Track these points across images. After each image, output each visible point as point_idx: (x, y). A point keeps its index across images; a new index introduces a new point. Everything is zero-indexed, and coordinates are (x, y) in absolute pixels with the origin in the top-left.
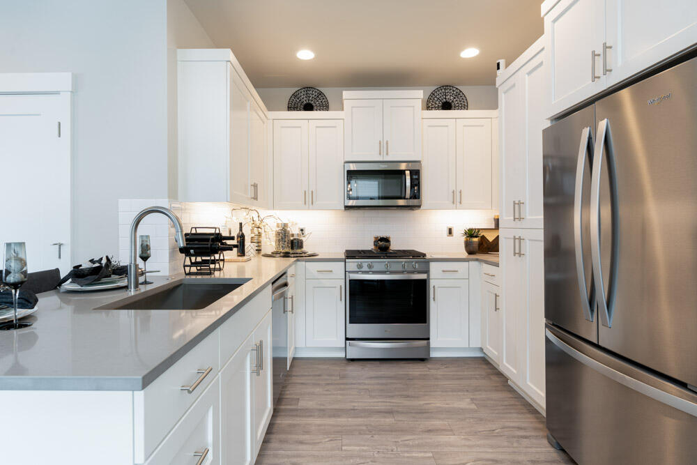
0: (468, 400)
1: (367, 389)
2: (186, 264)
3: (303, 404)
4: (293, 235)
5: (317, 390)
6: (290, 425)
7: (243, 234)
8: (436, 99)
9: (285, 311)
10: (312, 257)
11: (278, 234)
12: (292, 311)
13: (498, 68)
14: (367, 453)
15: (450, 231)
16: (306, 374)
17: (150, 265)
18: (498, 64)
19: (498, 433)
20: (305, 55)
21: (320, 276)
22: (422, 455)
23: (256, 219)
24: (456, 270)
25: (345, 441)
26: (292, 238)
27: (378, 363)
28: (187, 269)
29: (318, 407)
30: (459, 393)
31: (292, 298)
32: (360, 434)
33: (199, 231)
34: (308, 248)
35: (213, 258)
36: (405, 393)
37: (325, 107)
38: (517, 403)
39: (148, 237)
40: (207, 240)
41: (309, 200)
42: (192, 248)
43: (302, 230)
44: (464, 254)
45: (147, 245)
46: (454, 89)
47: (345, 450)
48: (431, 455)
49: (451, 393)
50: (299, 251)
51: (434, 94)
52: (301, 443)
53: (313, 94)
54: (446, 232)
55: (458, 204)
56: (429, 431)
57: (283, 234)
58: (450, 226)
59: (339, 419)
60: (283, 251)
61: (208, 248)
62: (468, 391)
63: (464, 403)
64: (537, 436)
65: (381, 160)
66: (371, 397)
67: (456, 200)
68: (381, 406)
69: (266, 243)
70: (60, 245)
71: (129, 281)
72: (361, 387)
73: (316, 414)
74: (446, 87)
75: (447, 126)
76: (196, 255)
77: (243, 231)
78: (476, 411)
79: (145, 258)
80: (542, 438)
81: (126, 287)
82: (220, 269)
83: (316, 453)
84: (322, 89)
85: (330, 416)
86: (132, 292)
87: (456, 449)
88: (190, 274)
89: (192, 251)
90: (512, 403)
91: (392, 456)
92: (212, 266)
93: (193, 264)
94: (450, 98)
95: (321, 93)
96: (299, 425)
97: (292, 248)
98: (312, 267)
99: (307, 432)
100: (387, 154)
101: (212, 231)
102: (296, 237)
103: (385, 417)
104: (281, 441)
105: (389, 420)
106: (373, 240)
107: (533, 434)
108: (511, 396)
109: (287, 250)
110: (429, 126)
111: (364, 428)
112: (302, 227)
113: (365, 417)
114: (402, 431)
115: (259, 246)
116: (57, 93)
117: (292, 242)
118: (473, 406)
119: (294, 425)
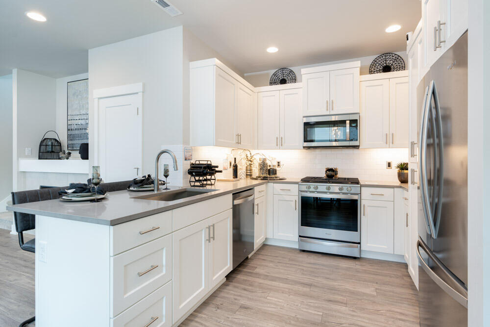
0: (373, 289)
1: (303, 269)
2: (191, 180)
3: (257, 270)
4: (270, 166)
5: (271, 264)
6: (244, 280)
7: (236, 165)
8: (377, 64)
9: (253, 213)
10: (281, 181)
11: (260, 165)
12: (258, 213)
13: (408, 39)
14: (280, 304)
15: (389, 165)
16: (269, 254)
17: (168, 180)
18: (407, 36)
19: (382, 313)
20: (272, 50)
21: (282, 193)
22: (316, 313)
23: (249, 156)
24: (383, 194)
25: (270, 294)
26: (269, 168)
27: (320, 255)
28: (193, 184)
29: (266, 274)
30: (369, 283)
31: (258, 205)
32: (283, 293)
33: (201, 162)
34: (280, 174)
35: (205, 178)
36: (328, 276)
37: (294, 80)
38: (413, 298)
39: (167, 165)
40: (201, 168)
41: (280, 143)
42: (194, 172)
43: (279, 163)
44: (398, 183)
45: (167, 170)
46: (394, 55)
47: (268, 299)
48: (321, 314)
49: (362, 282)
50: (273, 176)
51: (376, 61)
52: (245, 290)
53: (286, 72)
54: (386, 165)
55: (391, 144)
56: (330, 301)
57: (263, 165)
58: (389, 161)
59: (274, 282)
60: (263, 176)
61: (201, 172)
62: (377, 283)
63: (370, 290)
64: (413, 322)
65: (328, 113)
66: (303, 274)
67: (389, 141)
68: (306, 281)
69: (255, 170)
70: (138, 169)
71: (154, 187)
72: (300, 267)
73: (262, 277)
74: (386, 54)
75: (382, 85)
76: (197, 175)
77: (237, 163)
78: (373, 296)
79: (166, 176)
80: (417, 324)
81: (153, 190)
82: (211, 185)
83: (250, 297)
84: (291, 68)
85: (270, 280)
86: (156, 192)
87: (340, 315)
88: (194, 186)
89: (194, 173)
90: (410, 297)
91: (295, 308)
92: (205, 182)
93: (196, 181)
94: (389, 62)
95: (291, 71)
96: (249, 281)
97: (269, 174)
98: (277, 187)
99: (251, 285)
100: (332, 109)
101: (206, 162)
102: (272, 167)
103: (304, 287)
104: (235, 287)
105: (306, 289)
106: (325, 170)
107: (411, 320)
108: (412, 293)
109: (265, 175)
110: (367, 87)
111: (287, 290)
112: (279, 161)
113: (292, 284)
114: (311, 297)
115: (250, 173)
116: (137, 93)
117: (269, 170)
118: (375, 293)
119: (246, 280)
